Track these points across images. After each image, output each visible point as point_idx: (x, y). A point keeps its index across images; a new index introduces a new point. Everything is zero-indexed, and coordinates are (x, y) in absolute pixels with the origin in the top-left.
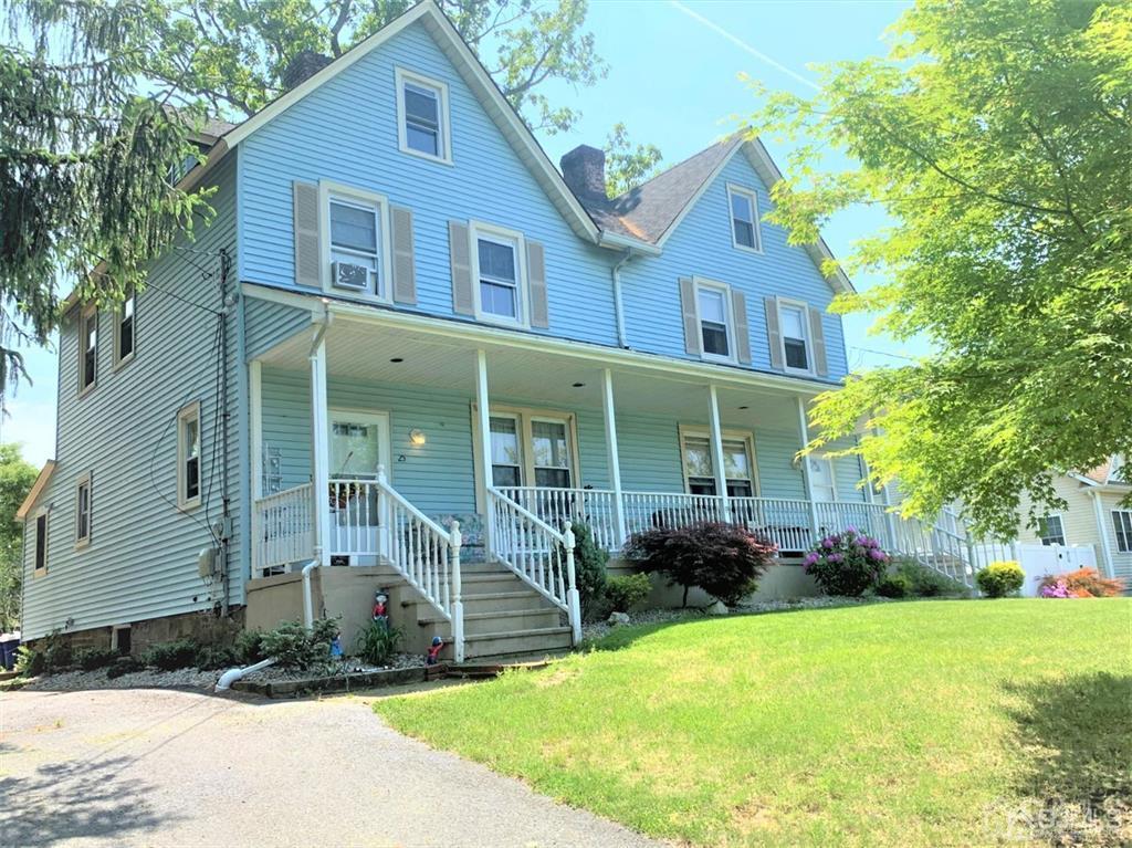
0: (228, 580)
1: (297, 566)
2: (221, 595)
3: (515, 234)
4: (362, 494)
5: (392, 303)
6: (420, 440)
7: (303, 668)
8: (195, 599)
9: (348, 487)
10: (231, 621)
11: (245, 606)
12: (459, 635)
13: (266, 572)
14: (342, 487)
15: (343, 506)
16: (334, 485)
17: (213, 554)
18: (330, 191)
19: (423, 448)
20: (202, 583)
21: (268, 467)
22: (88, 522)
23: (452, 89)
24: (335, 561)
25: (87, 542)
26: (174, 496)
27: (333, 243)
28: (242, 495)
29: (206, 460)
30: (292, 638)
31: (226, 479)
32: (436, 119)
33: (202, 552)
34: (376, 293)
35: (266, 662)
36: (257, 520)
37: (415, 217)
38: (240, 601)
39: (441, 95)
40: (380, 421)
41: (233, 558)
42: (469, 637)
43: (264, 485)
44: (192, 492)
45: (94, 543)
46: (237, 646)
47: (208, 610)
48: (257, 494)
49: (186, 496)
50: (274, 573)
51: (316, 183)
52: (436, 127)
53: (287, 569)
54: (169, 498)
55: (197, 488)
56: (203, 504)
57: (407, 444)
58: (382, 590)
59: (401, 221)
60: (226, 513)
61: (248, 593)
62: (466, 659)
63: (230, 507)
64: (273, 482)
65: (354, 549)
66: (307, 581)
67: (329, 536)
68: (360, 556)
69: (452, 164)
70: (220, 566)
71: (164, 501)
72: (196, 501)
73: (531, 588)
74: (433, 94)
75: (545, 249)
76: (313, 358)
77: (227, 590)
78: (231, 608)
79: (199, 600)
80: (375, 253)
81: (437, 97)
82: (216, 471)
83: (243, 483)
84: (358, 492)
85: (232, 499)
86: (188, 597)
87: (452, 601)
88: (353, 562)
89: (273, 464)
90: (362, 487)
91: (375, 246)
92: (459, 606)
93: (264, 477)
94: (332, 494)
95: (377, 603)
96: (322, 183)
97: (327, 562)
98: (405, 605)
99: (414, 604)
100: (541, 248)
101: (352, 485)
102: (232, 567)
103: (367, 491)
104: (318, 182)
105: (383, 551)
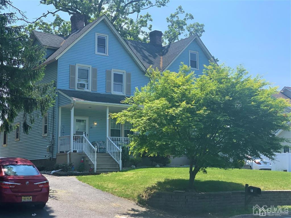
0: (53, 153)
1: (67, 152)
2: (51, 156)
3: (123, 71)
4: (80, 138)
5: (91, 91)
6: (96, 124)
7: (67, 171)
8: (45, 156)
9: (77, 137)
10: (53, 161)
11: (56, 159)
12: (95, 167)
13: (61, 152)
14: (76, 136)
15: (76, 140)
16: (74, 136)
17: (50, 147)
18: (78, 66)
19: (96, 125)
20: (47, 153)
21: (62, 130)
22: (19, 135)
23: (110, 36)
24: (74, 151)
25: (19, 140)
26: (41, 133)
27: (78, 78)
28: (56, 135)
29: (49, 126)
30: (65, 165)
31: (53, 131)
32: (105, 44)
33: (48, 146)
34: (88, 89)
35: (60, 170)
36: (59, 141)
37: (98, 70)
38: (55, 158)
39: (107, 38)
40: (87, 119)
41: (54, 148)
42: (97, 168)
43: (61, 133)
44: (46, 132)
45: (20, 140)
46: (54, 167)
47: (48, 159)
48: (59, 136)
49: (44, 133)
50: (62, 152)
51: (75, 64)
52: (105, 46)
53: (65, 152)
54: (40, 133)
55: (47, 132)
56: (48, 136)
57: (93, 124)
58: (83, 157)
59: (95, 71)
60: (53, 139)
61: (57, 156)
62: (96, 172)
63: (54, 138)
64: (63, 133)
65: (78, 149)
66: (68, 155)
67: (73, 146)
68: (79, 151)
69: (108, 55)
70: (51, 149)
71: (38, 133)
72: (46, 135)
73: (113, 159)
74: (105, 38)
75: (131, 74)
76: (71, 110)
77: (52, 155)
78: (53, 159)
79: (46, 156)
80: (88, 79)
81: (106, 38)
82: (51, 129)
83: (57, 133)
84: (79, 138)
85: (54, 136)
86: (44, 156)
87: (95, 161)
88: (78, 152)
89: (63, 129)
90: (80, 136)
91: (88, 78)
92: (96, 162)
93: (61, 132)
94: (74, 138)
95: (82, 160)
96: (77, 64)
97: (72, 151)
98: (87, 161)
99: (88, 161)
100: (130, 74)
101: (78, 136)
102: (54, 150)
103: (81, 138)
104: (76, 64)
105: (84, 150)
